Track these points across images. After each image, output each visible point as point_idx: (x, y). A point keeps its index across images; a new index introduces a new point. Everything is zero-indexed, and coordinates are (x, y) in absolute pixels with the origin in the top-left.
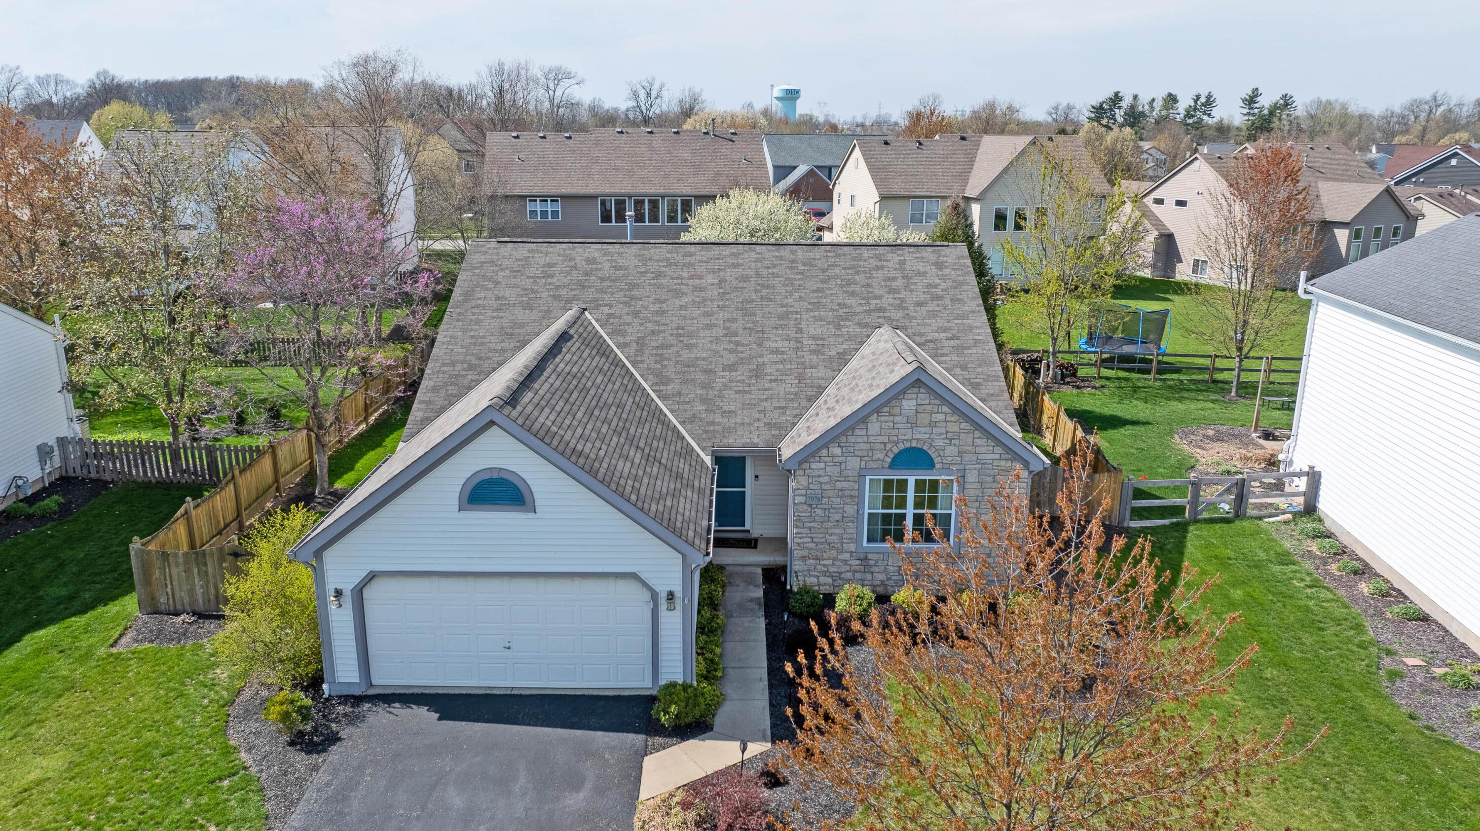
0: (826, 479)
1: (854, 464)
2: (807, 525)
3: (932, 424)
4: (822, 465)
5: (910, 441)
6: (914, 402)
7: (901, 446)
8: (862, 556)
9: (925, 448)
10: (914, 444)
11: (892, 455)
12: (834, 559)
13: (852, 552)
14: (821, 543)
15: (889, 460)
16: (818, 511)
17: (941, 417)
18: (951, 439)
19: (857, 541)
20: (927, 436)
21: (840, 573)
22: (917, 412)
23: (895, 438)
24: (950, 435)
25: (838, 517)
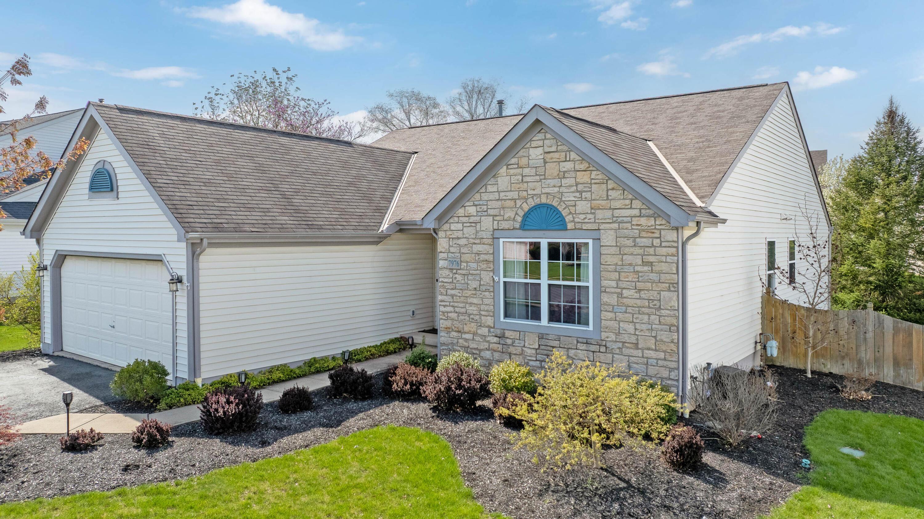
0: (463, 242)
1: (487, 223)
2: (450, 292)
3: (563, 175)
4: (460, 226)
5: (539, 196)
6: (540, 150)
7: (532, 203)
8: (499, 332)
9: (555, 204)
10: (544, 200)
11: (521, 213)
12: (475, 334)
13: (489, 327)
14: (463, 314)
15: (519, 219)
16: (459, 277)
17: (568, 166)
18: (581, 192)
19: (494, 315)
20: (556, 189)
21: (480, 350)
22: (545, 162)
23: (525, 194)
24: (580, 187)
25: (475, 284)
